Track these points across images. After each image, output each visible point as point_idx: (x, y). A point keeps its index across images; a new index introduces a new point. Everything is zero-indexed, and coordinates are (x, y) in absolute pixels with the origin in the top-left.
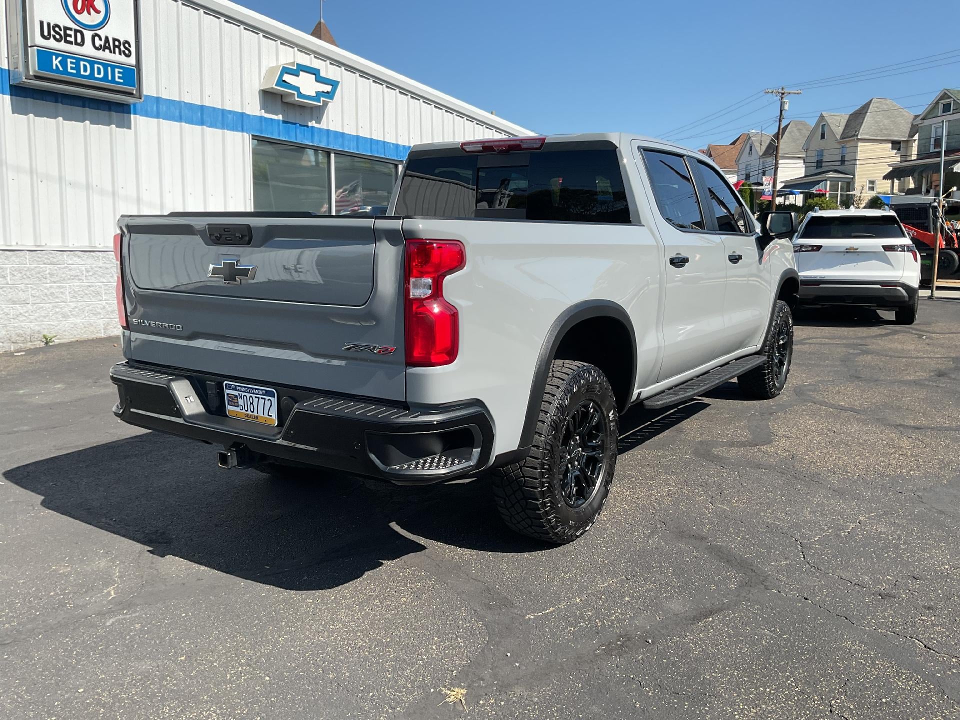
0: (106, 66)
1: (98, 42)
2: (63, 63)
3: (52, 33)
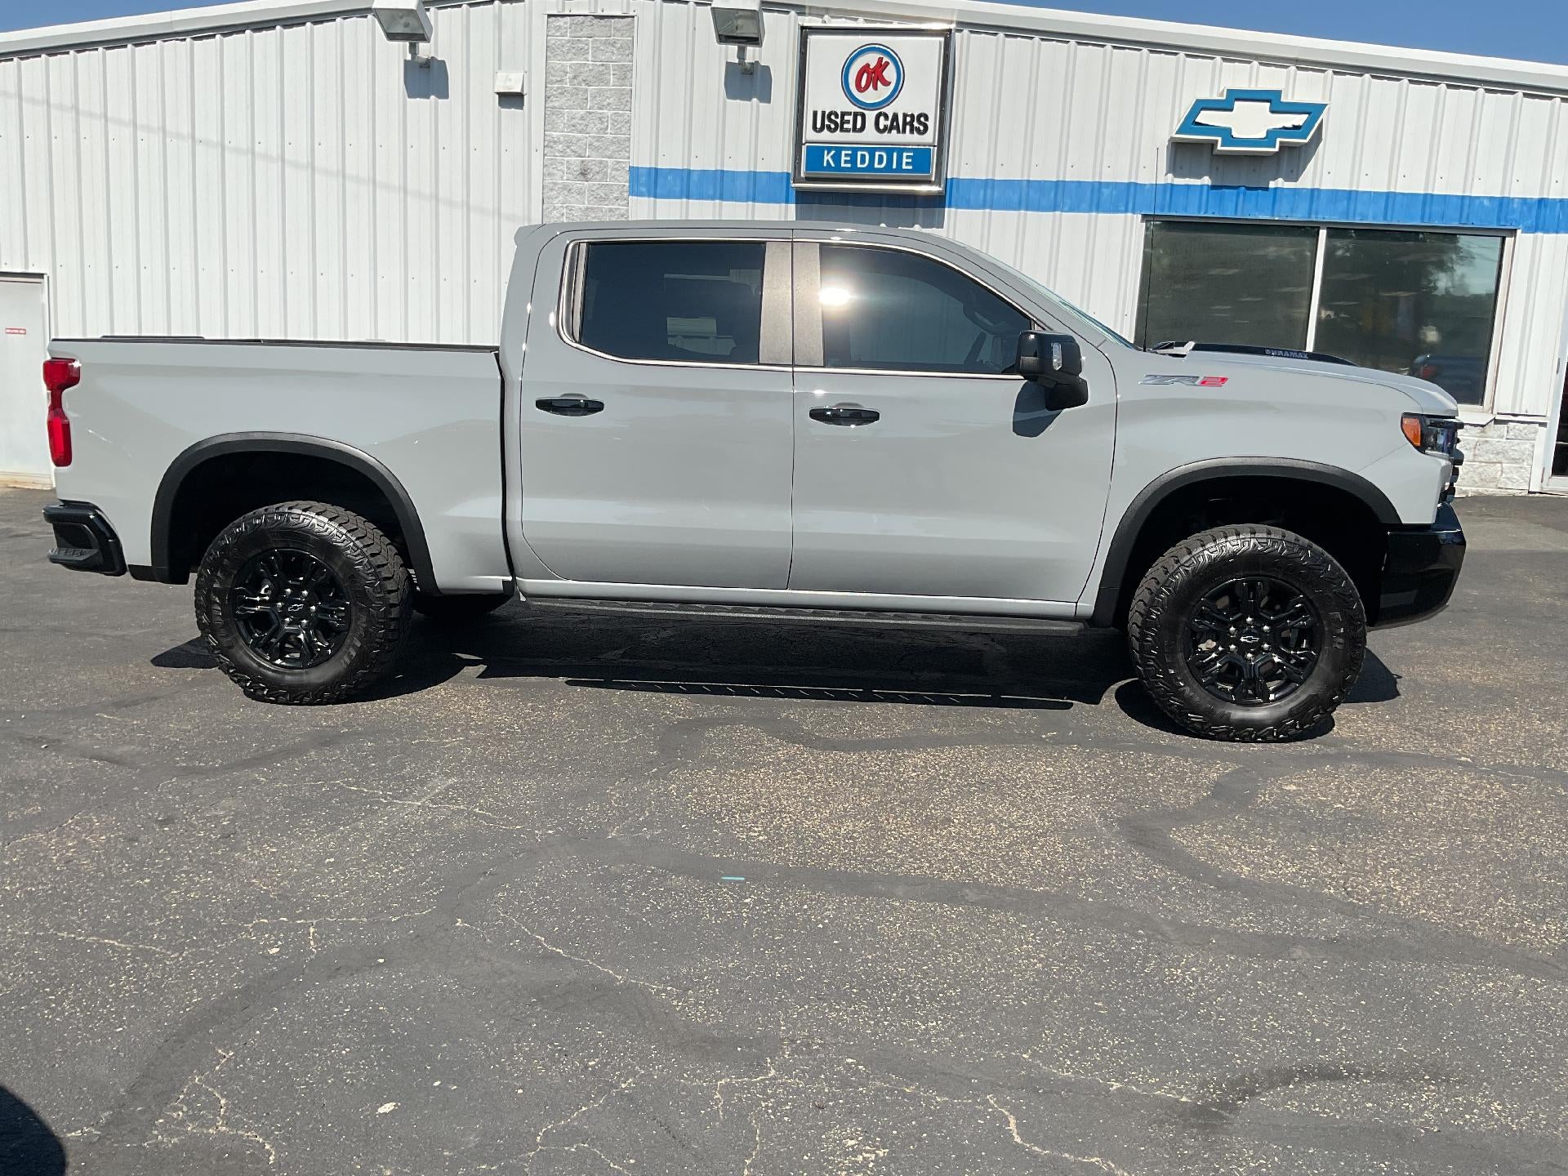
0: (890, 152)
1: (882, 123)
2: (837, 158)
3: (827, 122)
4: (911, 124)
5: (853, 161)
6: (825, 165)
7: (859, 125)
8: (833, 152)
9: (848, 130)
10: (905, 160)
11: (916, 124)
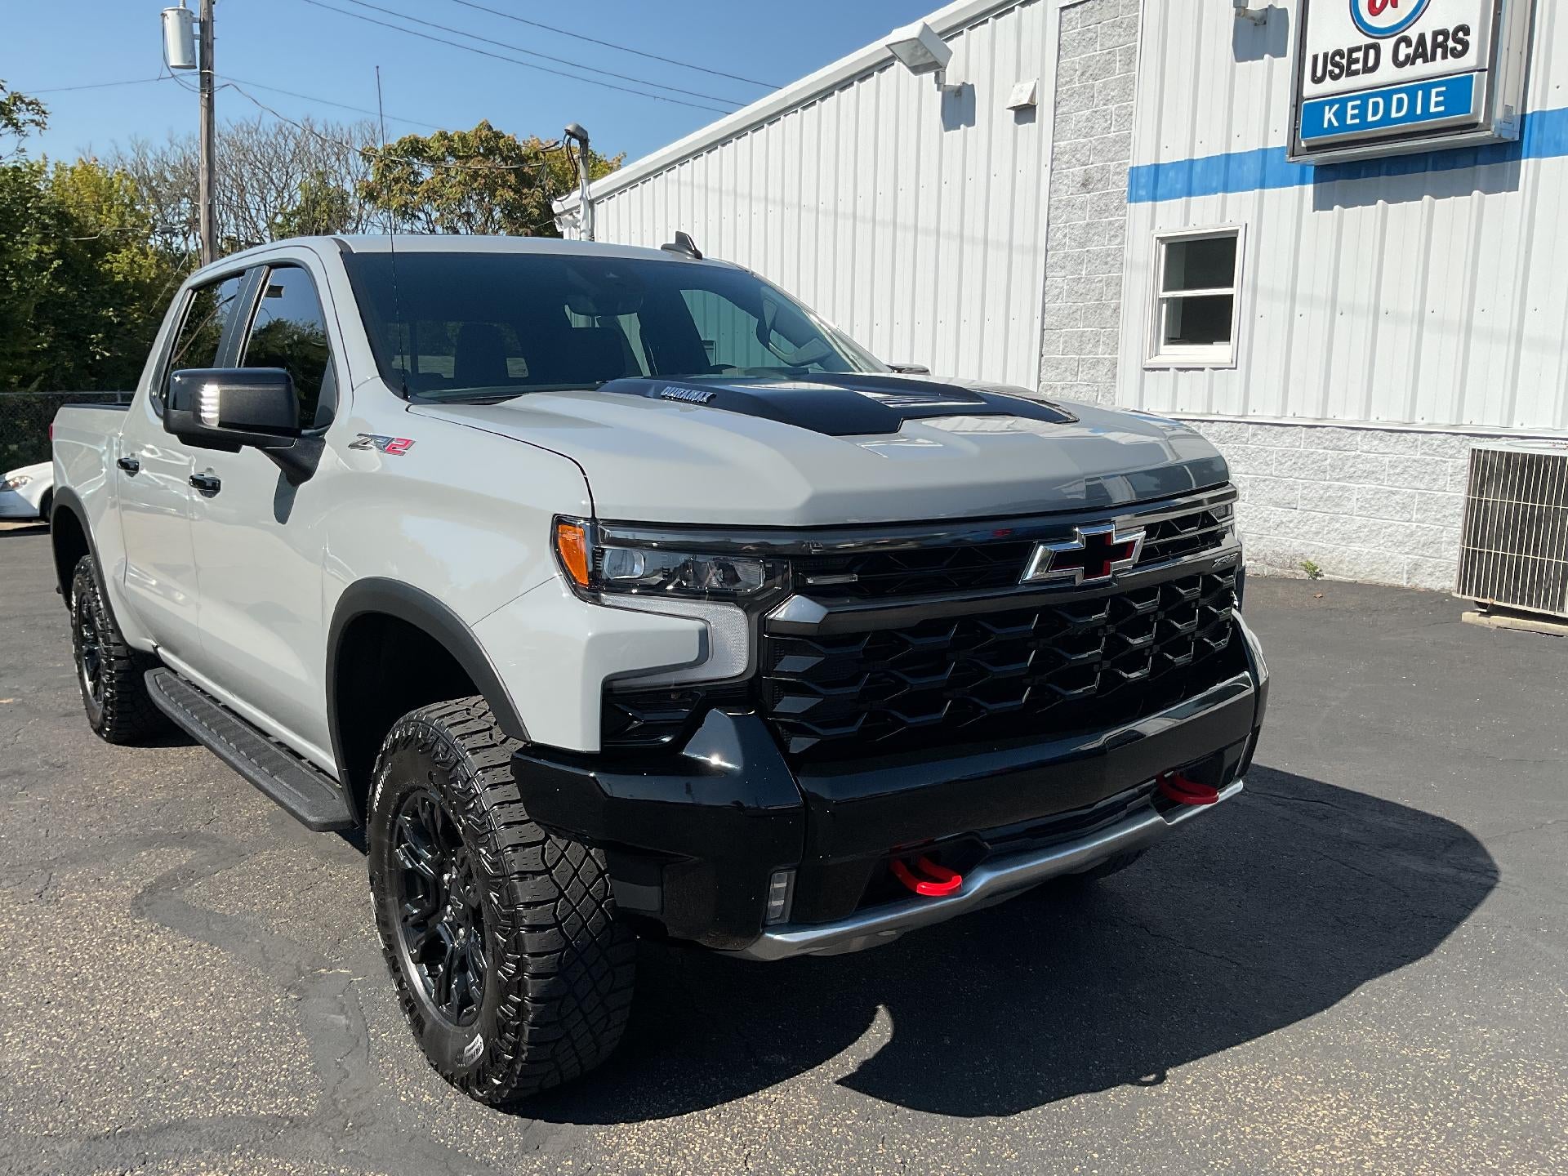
0: (1411, 93)
1: (1404, 51)
2: (1341, 115)
3: (1330, 67)
4: (1443, 45)
5: (1362, 115)
6: (1326, 125)
7: (1371, 63)
8: (1336, 106)
9: (1356, 73)
10: (1434, 99)
11: (1451, 44)
